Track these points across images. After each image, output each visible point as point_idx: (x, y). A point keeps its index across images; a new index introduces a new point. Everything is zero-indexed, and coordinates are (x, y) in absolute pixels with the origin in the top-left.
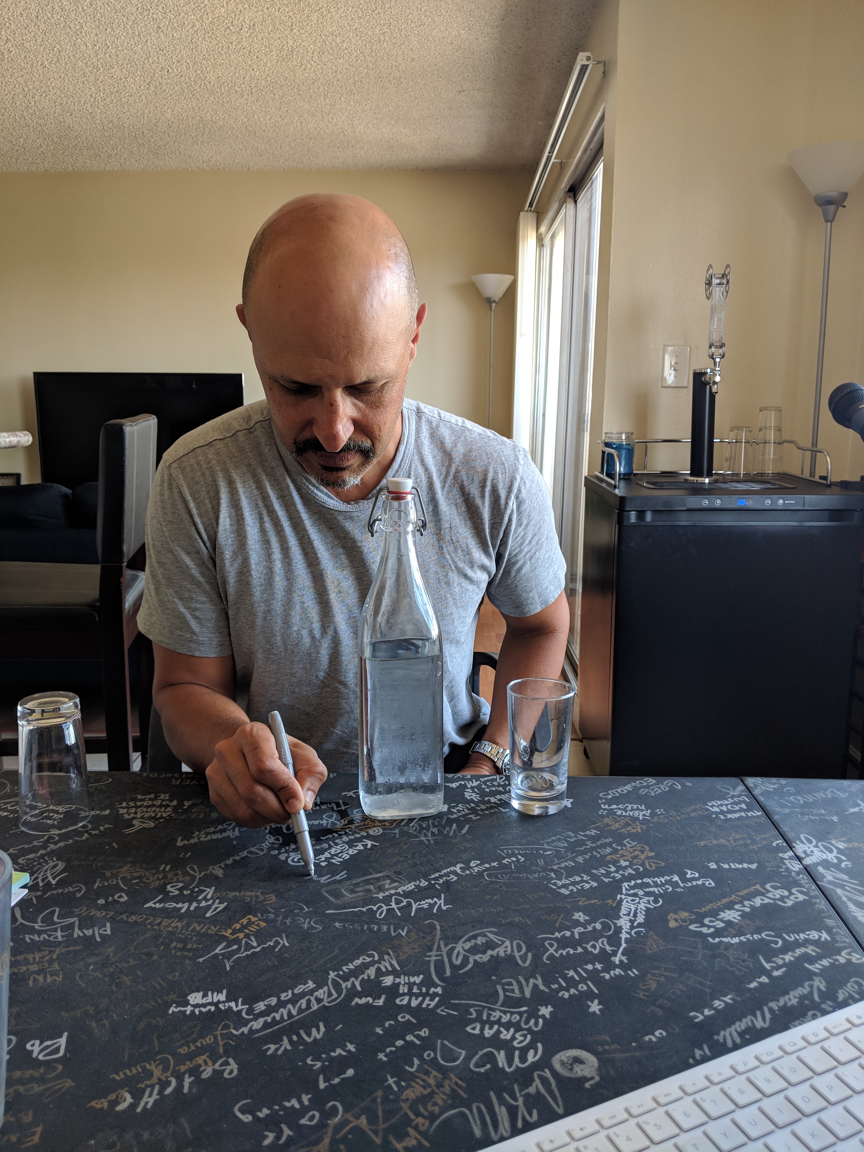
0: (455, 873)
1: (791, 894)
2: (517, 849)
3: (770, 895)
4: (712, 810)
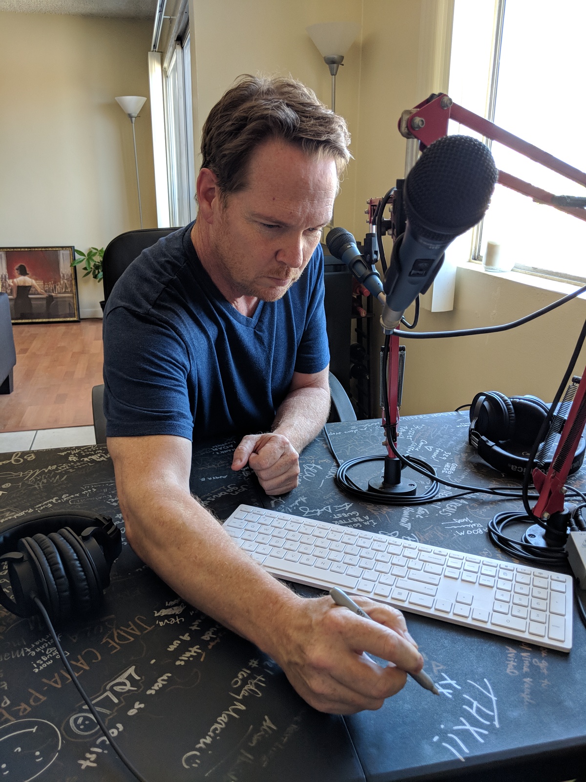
0: (52, 503)
1: (239, 488)
2: (94, 485)
3: (228, 491)
4: (214, 450)
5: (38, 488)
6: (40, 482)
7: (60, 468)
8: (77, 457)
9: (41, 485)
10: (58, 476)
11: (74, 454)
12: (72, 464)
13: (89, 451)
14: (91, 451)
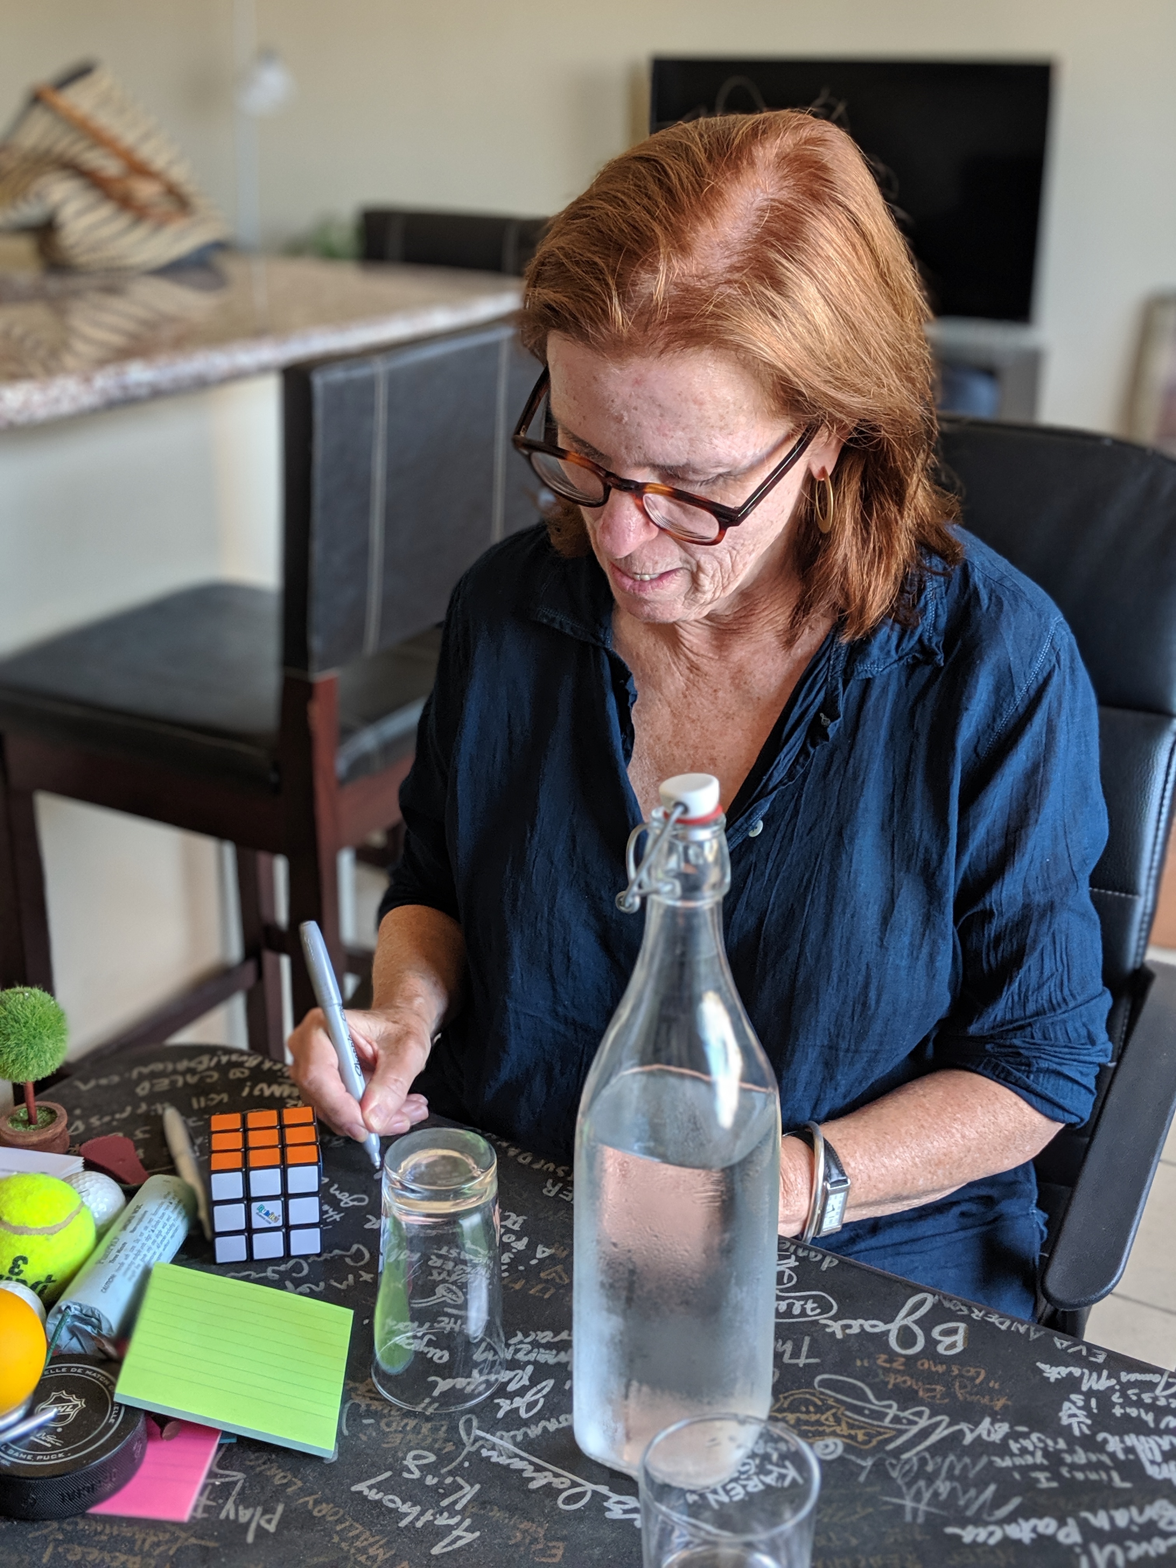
5: (908, 1517)
6: (928, 1486)
7: (1014, 1446)
8: (1090, 1415)
9: (923, 1507)
10: (992, 1488)
11: (1090, 1394)
12: (1062, 1444)
13: (1139, 1404)
14: (1150, 1408)
